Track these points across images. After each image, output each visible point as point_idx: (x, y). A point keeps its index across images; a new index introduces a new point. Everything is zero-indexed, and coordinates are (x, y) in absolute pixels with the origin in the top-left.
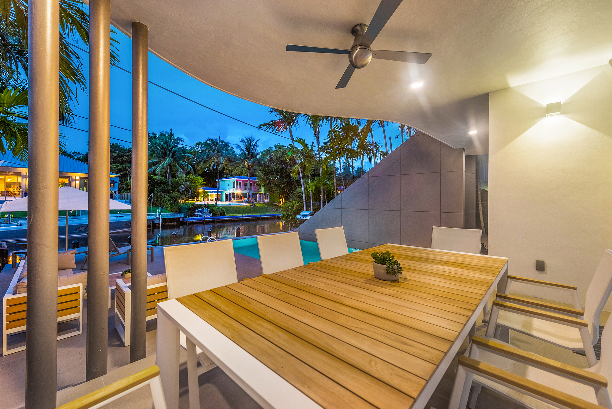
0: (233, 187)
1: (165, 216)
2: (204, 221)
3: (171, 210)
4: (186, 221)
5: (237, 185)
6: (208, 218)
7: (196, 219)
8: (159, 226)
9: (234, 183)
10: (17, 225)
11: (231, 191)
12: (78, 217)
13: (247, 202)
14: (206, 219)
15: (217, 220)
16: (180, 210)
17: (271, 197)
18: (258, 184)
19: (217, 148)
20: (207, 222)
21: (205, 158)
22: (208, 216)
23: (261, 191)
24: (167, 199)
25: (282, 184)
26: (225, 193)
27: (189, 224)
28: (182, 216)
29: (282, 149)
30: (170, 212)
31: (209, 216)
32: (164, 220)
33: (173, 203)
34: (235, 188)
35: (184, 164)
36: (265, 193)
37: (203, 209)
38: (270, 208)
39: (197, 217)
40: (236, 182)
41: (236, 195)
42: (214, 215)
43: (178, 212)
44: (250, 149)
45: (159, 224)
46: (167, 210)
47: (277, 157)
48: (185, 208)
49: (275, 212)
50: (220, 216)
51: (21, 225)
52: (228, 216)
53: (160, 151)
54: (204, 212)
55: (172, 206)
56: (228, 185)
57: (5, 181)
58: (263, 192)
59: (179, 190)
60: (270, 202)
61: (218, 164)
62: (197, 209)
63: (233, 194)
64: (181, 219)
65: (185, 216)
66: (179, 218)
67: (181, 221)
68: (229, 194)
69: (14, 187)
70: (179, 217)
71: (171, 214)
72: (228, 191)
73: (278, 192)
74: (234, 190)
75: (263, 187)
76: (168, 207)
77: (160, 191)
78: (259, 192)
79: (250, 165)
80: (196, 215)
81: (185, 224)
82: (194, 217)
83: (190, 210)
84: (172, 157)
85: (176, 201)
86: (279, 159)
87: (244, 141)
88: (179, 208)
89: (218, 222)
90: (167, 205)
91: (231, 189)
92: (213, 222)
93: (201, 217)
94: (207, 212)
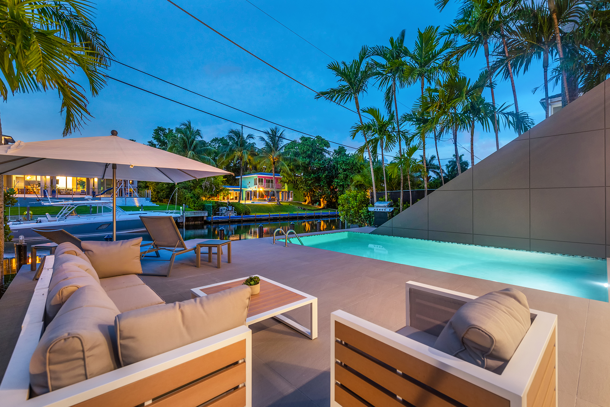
0: (255, 185)
1: (189, 215)
2: (230, 220)
3: (194, 208)
4: (211, 221)
5: (259, 182)
6: (233, 217)
7: (221, 218)
8: (183, 225)
9: (255, 179)
10: (37, 223)
11: (253, 188)
12: (100, 214)
13: (270, 201)
14: (231, 218)
15: (243, 219)
16: (203, 208)
17: (295, 196)
18: (282, 181)
19: (240, 141)
20: (232, 222)
21: (227, 152)
22: (233, 215)
23: (285, 189)
24: (190, 196)
25: (309, 180)
26: (246, 191)
27: (214, 223)
28: (206, 214)
29: (309, 141)
30: (193, 210)
32: (188, 219)
33: (196, 200)
34: (257, 186)
35: (206, 158)
36: (289, 191)
37: (227, 207)
38: (297, 207)
39: (221, 216)
40: (258, 178)
41: (258, 193)
42: (239, 214)
43: (201, 210)
44: (275, 141)
45: (182, 223)
46: (190, 208)
47: (303, 151)
48: (209, 206)
49: (302, 211)
50: (246, 215)
51: (41, 222)
52: (254, 214)
53: (181, 144)
54: (229, 210)
55: (195, 203)
56: (249, 182)
57: (24, 179)
58: (286, 189)
59: (201, 186)
60: (295, 201)
61: (241, 158)
62: (220, 207)
63: (255, 192)
64: (205, 218)
65: (209, 215)
66: (203, 217)
67: (205, 220)
68: (250, 192)
69: (33, 186)
70: (203, 215)
71: (195, 212)
72: (249, 189)
73: (305, 189)
74: (255, 187)
75: (288, 183)
76: (191, 204)
77: (181, 188)
78: (283, 190)
79: (275, 159)
80: (220, 214)
81: (210, 223)
82: (218, 216)
83: (214, 208)
84: (193, 150)
85: (198, 198)
86: (306, 153)
87: (268, 132)
88: (203, 206)
89: (244, 221)
90: (189, 202)
91: (253, 186)
92: (239, 222)
93: (226, 216)
94: (231, 211)
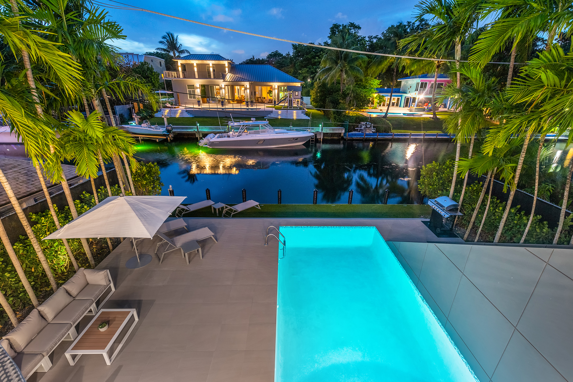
1: (327, 131)
2: (365, 139)
4: (348, 137)
5: (421, 87)
8: (321, 141)
9: (418, 84)
14: (367, 135)
15: (379, 138)
26: (405, 97)
28: (343, 131)
31: (371, 133)
32: (325, 135)
34: (418, 92)
39: (359, 132)
40: (420, 83)
41: (417, 100)
42: (378, 131)
43: (340, 126)
45: (320, 138)
50: (384, 132)
54: (367, 127)
56: (411, 87)
62: (361, 122)
63: (414, 99)
64: (342, 135)
66: (340, 134)
68: (409, 98)
70: (340, 132)
71: (333, 129)
72: (408, 95)
74: (416, 93)
76: (332, 120)
80: (359, 130)
82: (356, 132)
90: (332, 118)
91: (413, 92)
93: (363, 132)
94: (370, 128)
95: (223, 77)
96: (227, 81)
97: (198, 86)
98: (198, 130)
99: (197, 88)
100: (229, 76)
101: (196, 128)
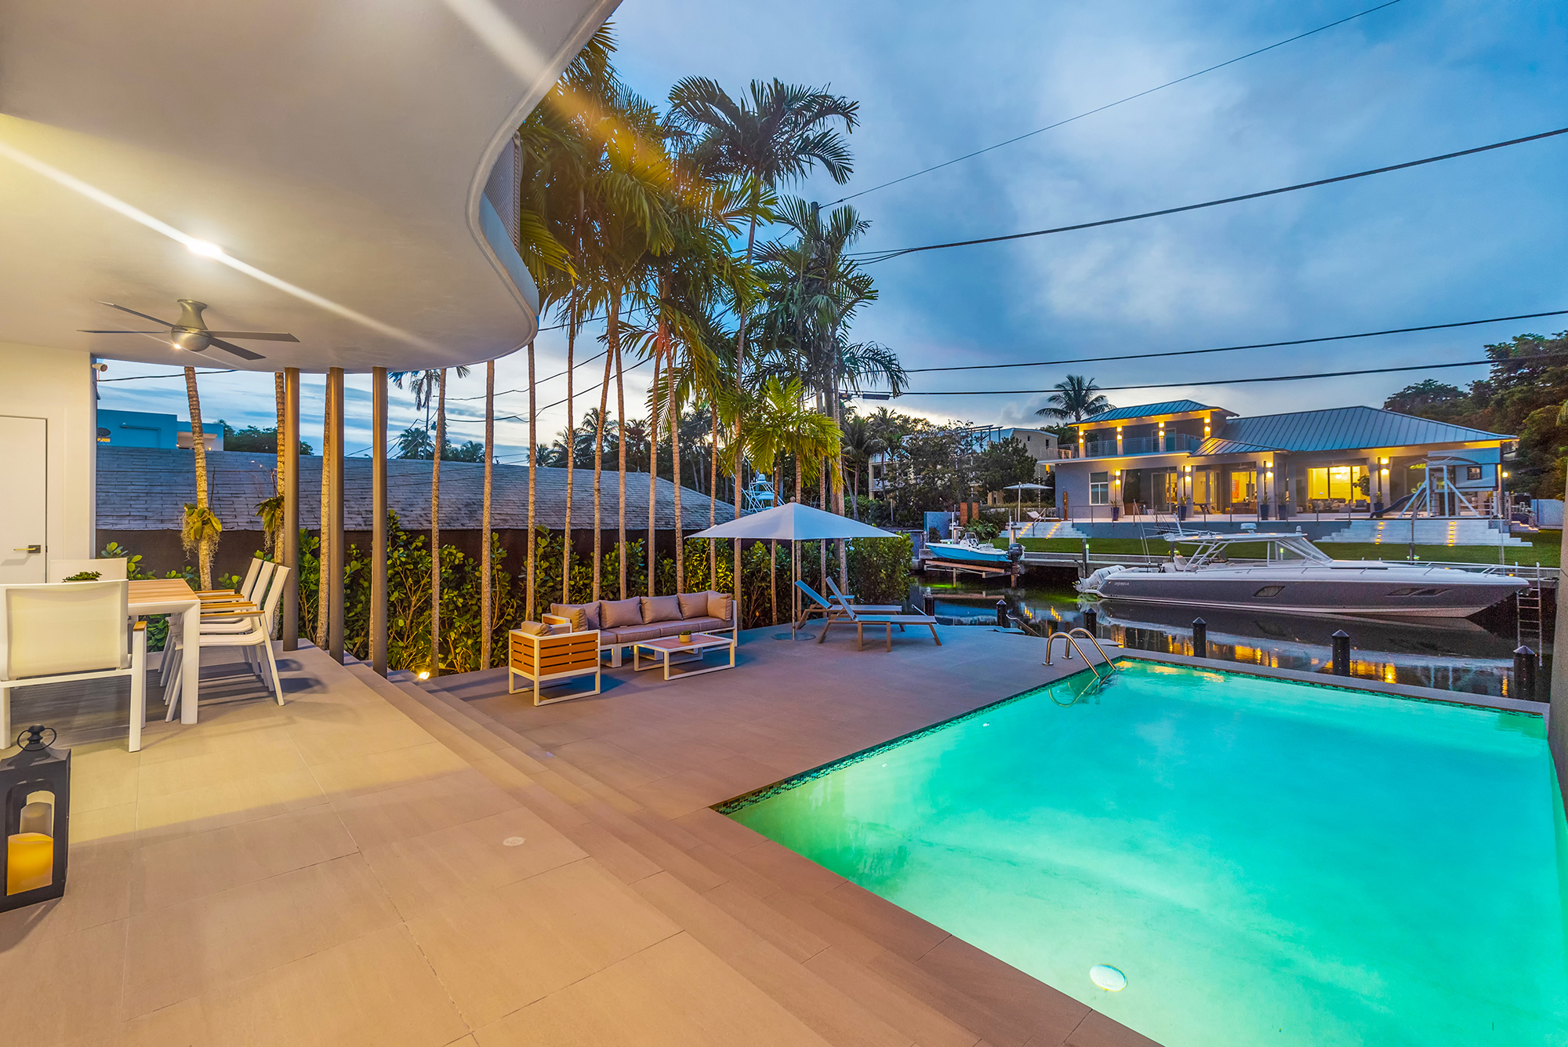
95: (1193, 448)
96: (1200, 456)
97: (1118, 473)
98: (1085, 560)
99: (1115, 478)
100: (1211, 446)
101: (1082, 558)
